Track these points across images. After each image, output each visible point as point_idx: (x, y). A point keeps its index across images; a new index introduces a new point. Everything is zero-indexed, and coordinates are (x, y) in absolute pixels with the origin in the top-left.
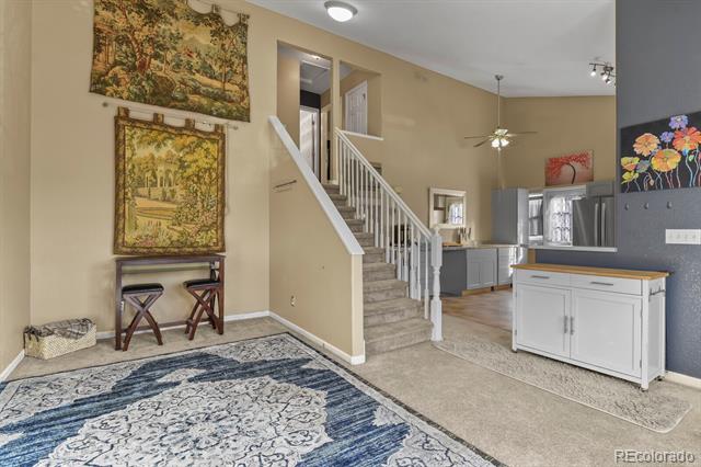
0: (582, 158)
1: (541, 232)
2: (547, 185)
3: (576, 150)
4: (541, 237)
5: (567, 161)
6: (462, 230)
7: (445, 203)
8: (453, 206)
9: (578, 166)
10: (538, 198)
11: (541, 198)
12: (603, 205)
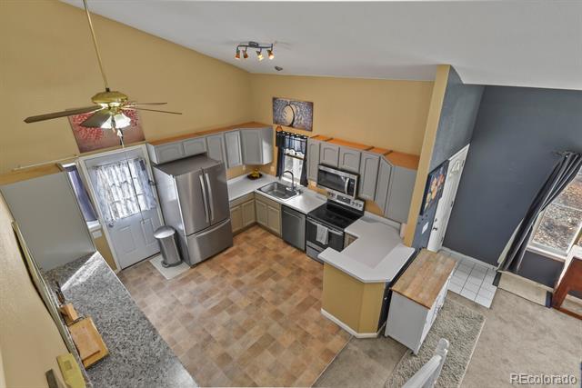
12: (207, 175)
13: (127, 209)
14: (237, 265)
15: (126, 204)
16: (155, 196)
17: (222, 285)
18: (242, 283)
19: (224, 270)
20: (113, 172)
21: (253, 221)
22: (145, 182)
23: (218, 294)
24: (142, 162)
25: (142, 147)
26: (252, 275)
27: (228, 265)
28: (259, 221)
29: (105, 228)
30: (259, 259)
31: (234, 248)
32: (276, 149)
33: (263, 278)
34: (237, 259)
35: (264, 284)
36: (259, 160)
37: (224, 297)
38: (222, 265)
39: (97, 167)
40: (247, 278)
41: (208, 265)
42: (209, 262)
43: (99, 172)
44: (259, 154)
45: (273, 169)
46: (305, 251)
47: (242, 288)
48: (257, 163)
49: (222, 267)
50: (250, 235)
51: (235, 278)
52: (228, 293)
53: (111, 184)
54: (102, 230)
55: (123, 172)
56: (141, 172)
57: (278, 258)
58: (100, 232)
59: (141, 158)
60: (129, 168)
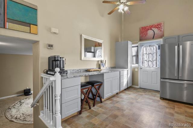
0: (158, 26)
1: (137, 62)
2: (141, 40)
3: (155, 22)
4: (137, 65)
5: (150, 28)
6: (101, 61)
7: (94, 50)
8: (97, 51)
9: (156, 30)
10: (136, 46)
11: (137, 46)
12: (181, 46)
13: (148, 64)
15: (148, 62)
20: (147, 49)
24: (159, 46)
25: (161, 40)
27: (179, 108)
29: (139, 68)
38: (176, 106)
39: (142, 46)
53: (145, 53)
55: (151, 49)
56: (158, 50)
58: (137, 69)
59: (159, 44)
60: (153, 48)
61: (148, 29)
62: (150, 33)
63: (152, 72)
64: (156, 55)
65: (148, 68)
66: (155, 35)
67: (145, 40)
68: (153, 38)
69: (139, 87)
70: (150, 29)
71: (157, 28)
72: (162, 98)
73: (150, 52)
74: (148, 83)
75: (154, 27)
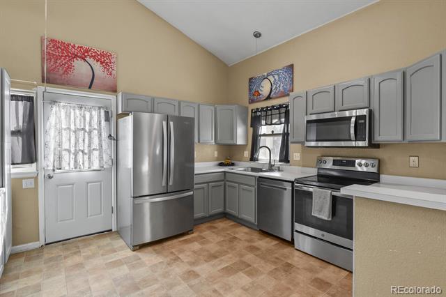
0: (104, 59)
2: (47, 81)
4: (31, 166)
5: (84, 54)
9: (98, 67)
11: (29, 99)
12: (171, 123)
13: (76, 161)
14: (194, 252)
15: (76, 154)
16: (113, 157)
17: (166, 275)
18: (196, 275)
19: (173, 257)
20: (72, 114)
21: (221, 210)
22: (105, 135)
23: (156, 286)
24: (107, 113)
25: (111, 97)
26: (213, 266)
27: (181, 251)
28: (228, 210)
29: (41, 178)
30: (225, 248)
31: (194, 235)
32: (251, 130)
33: (229, 271)
34: (196, 246)
35: (231, 278)
36: (232, 139)
37: (164, 292)
38: (173, 250)
39: (55, 102)
40: (205, 269)
41: (155, 250)
42: (157, 247)
43: (55, 109)
44: (232, 134)
45: (247, 154)
46: (291, 243)
47: (195, 282)
48: (230, 142)
49: (172, 253)
50: (215, 225)
51: (188, 268)
52: (171, 286)
53: (64, 126)
54: (36, 178)
55: (84, 117)
56: (103, 122)
57: (253, 249)
58: (33, 180)
59: (107, 108)
60: (91, 114)
61: (76, 56)
62: (81, 68)
63: (88, 183)
64: (100, 135)
65: (74, 175)
66: (95, 81)
67: (63, 84)
68: (90, 87)
69: (42, 242)
70: (80, 57)
71: (102, 63)
72: (138, 247)
73: (82, 125)
74: (74, 220)
75: (93, 57)
